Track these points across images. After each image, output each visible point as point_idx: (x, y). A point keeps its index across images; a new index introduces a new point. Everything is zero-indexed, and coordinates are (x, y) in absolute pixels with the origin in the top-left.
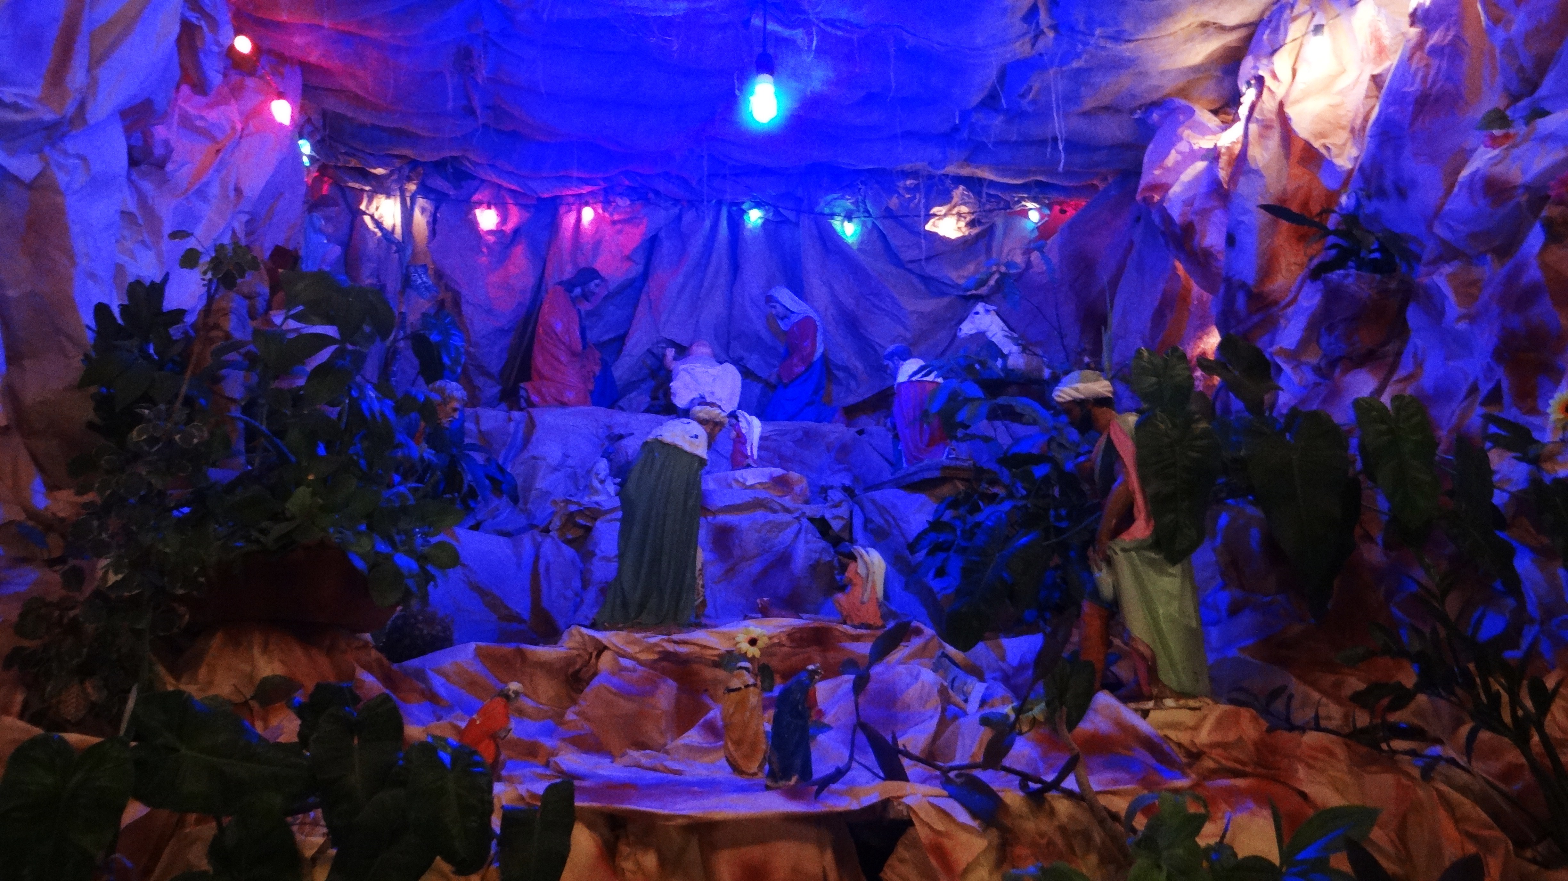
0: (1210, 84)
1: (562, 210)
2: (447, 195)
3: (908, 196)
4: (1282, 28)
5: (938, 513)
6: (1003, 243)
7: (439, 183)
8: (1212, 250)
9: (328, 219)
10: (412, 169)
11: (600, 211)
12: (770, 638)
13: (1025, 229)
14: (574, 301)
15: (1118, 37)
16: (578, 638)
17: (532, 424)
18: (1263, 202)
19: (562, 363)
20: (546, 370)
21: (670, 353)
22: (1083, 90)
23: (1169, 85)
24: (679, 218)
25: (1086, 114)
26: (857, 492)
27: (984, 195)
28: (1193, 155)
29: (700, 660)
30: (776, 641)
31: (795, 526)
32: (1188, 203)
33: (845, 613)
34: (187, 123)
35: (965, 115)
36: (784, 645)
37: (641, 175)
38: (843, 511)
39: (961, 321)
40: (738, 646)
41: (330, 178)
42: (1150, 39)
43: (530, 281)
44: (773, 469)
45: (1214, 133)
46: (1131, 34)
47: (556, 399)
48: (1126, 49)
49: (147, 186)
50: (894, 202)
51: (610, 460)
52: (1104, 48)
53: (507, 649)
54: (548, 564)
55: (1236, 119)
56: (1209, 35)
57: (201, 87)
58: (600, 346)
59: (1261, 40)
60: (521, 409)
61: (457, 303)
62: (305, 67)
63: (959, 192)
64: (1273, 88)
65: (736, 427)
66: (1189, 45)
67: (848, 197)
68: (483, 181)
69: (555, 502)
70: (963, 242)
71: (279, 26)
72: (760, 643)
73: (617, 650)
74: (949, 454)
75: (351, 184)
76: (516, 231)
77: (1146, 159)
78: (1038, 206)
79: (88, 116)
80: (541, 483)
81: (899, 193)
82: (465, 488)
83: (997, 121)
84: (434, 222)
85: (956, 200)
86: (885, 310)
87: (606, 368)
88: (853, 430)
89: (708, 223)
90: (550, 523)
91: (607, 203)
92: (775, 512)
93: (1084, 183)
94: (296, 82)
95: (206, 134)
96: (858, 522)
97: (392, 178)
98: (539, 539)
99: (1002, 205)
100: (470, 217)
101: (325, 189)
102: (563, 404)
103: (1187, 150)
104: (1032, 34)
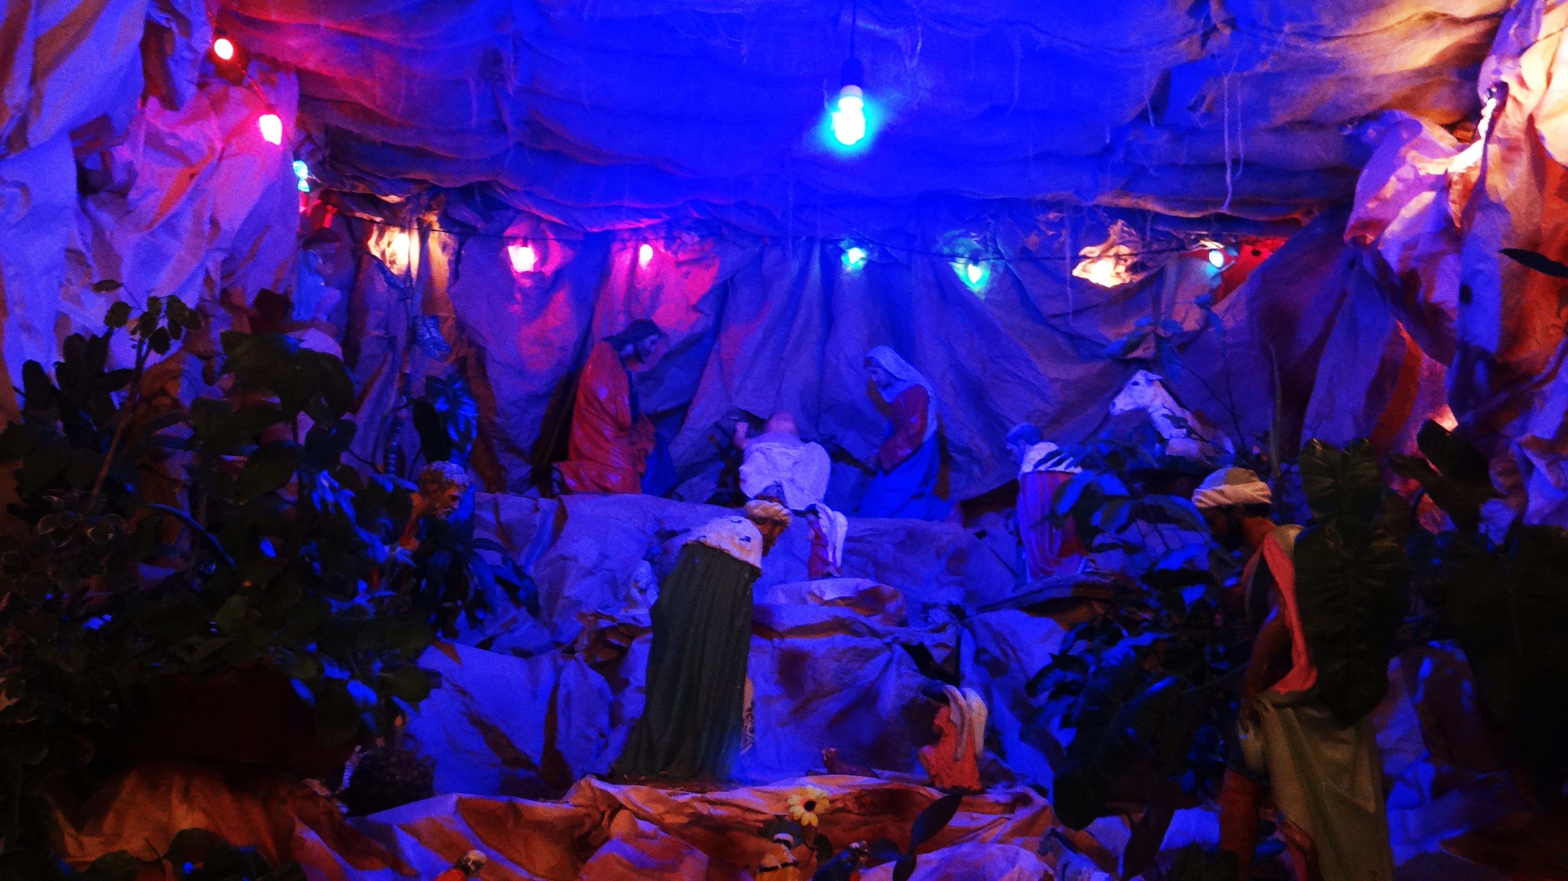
0: (1445, 92)
1: (616, 247)
2: (475, 229)
3: (1050, 233)
4: (1533, 19)
5: (1066, 645)
6: (1175, 292)
7: (465, 214)
8: (1443, 307)
9: (327, 258)
10: (433, 197)
11: (662, 250)
12: (832, 802)
13: (1205, 274)
14: (624, 362)
15: (1314, 34)
16: (588, 793)
17: (562, 515)
18: (1506, 245)
19: (607, 440)
20: (586, 447)
21: (742, 428)
22: (1273, 101)
23: (1386, 94)
24: (760, 257)
25: (1279, 130)
26: (968, 613)
27: (1148, 234)
28: (1419, 184)
29: (742, 826)
30: (840, 805)
31: (885, 656)
32: (1409, 245)
33: (933, 772)
34: (155, 142)
35: (1119, 132)
36: (849, 812)
37: (713, 205)
38: (948, 636)
39: (1118, 393)
40: (792, 810)
41: (335, 206)
42: (1358, 36)
43: (571, 335)
44: (860, 580)
45: (1448, 155)
46: (1332, 31)
47: (597, 485)
48: (1326, 49)
49: (106, 218)
50: (1033, 240)
51: (653, 563)
52: (1296, 48)
53: (498, 803)
54: (569, 695)
55: (1475, 137)
56: (1437, 31)
57: (171, 101)
58: (656, 418)
59: (1507, 36)
60: (553, 496)
61: (481, 363)
62: (303, 75)
63: (1117, 228)
64: (1519, 98)
65: (815, 524)
66: (1408, 44)
67: (974, 234)
68: (518, 212)
69: (583, 615)
70: (1122, 291)
71: (269, 26)
72: (819, 808)
73: (635, 809)
74: (1085, 567)
75: (358, 215)
76: (559, 273)
77: (1358, 188)
78: (1221, 246)
79: (29, 136)
80: (571, 590)
81: (1039, 229)
82: (471, 595)
83: (1163, 139)
84: (456, 262)
85: (1113, 237)
86: (1020, 378)
87: (662, 444)
88: (971, 531)
89: (795, 266)
90: (575, 642)
91: (670, 239)
92: (860, 635)
93: (1280, 218)
94: (291, 91)
95: (179, 155)
96: (967, 651)
97: (408, 207)
98: (561, 661)
99: (1174, 245)
100: (501, 255)
101: (328, 221)
102: (606, 491)
103: (1412, 176)
104: (1201, 32)
